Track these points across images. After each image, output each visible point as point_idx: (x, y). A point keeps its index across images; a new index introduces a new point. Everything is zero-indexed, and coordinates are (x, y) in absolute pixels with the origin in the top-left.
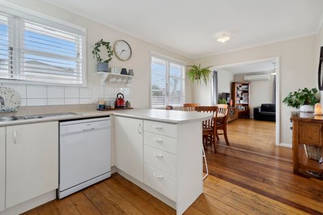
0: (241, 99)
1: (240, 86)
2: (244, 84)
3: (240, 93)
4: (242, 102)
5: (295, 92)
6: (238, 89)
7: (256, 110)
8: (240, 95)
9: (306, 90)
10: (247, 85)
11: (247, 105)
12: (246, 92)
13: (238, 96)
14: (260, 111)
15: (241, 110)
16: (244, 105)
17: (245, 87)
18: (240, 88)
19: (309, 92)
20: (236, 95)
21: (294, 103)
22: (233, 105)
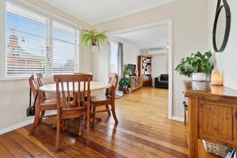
0: (146, 70)
1: (145, 59)
2: (148, 58)
3: (145, 65)
4: (146, 73)
5: (188, 58)
6: (143, 61)
7: (156, 79)
8: (145, 67)
9: (199, 54)
10: (150, 58)
11: (150, 75)
12: (149, 64)
13: (143, 67)
14: (159, 80)
15: (146, 80)
16: (148, 75)
17: (149, 60)
18: (145, 61)
19: (203, 57)
20: (141, 67)
21: (186, 71)
22: (139, 75)
